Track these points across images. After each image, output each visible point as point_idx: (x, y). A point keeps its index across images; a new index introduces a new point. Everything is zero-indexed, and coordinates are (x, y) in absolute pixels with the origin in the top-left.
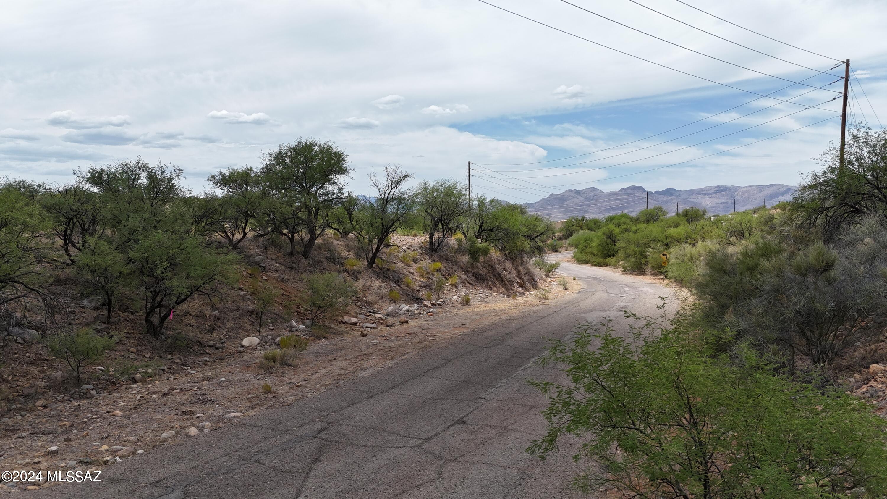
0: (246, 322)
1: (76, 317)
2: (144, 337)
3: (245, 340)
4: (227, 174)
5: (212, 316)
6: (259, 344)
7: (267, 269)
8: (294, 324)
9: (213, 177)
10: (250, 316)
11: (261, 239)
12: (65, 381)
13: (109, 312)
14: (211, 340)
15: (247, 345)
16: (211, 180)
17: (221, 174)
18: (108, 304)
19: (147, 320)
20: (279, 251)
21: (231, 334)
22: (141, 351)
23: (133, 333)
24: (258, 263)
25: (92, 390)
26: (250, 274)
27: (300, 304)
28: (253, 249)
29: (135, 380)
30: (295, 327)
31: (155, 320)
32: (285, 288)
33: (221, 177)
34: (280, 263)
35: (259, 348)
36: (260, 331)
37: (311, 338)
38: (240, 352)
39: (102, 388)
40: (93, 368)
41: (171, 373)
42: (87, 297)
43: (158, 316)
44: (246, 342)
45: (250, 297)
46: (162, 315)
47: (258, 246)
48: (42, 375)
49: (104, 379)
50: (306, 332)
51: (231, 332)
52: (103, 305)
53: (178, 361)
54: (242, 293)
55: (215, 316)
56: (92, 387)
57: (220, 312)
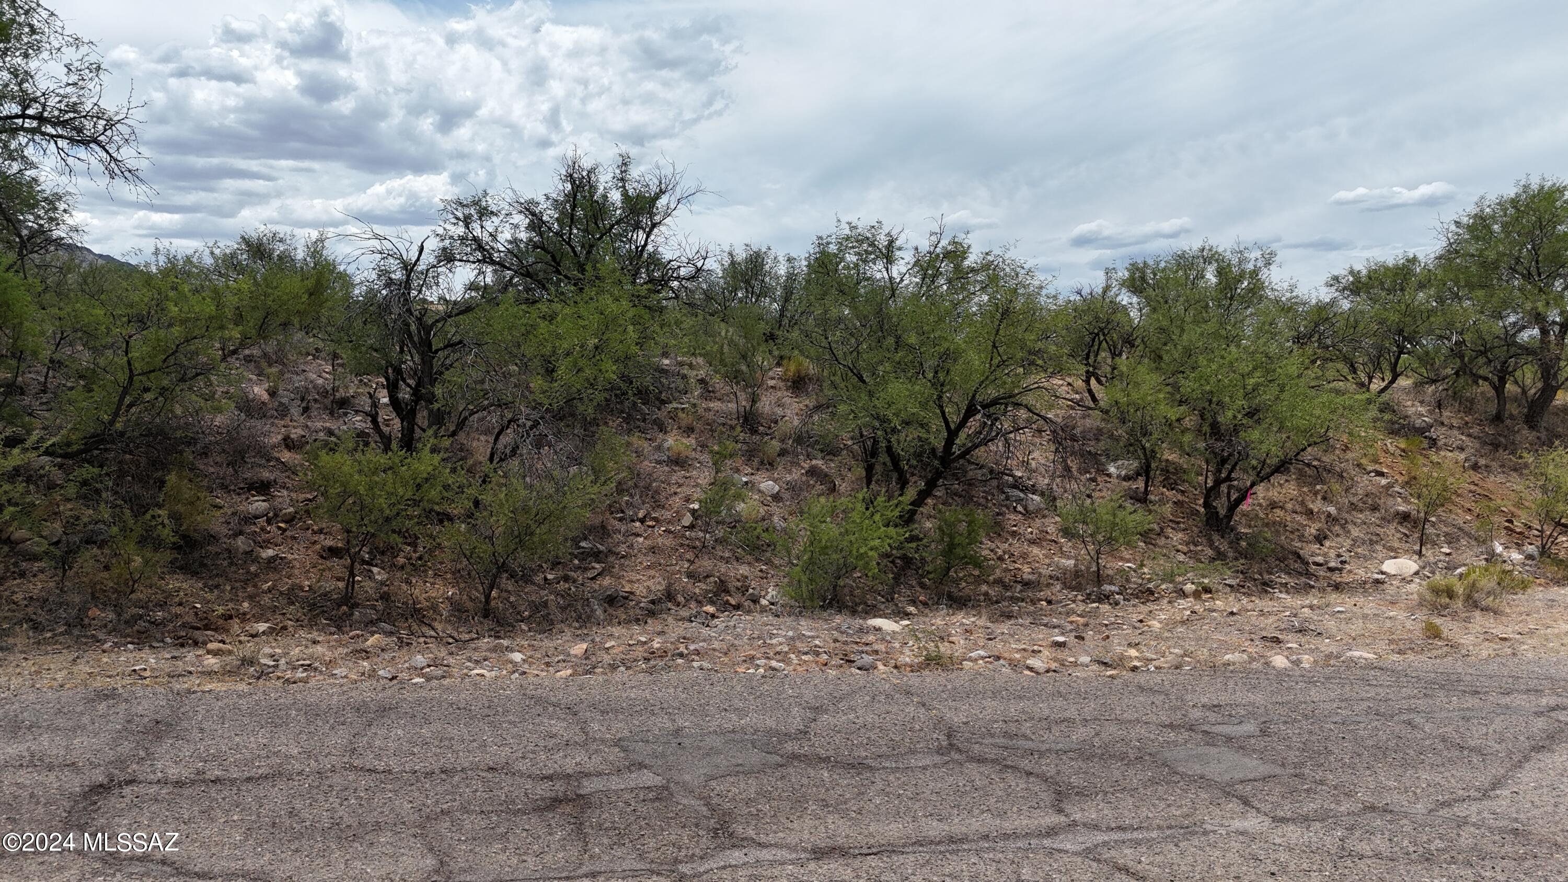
0: (1392, 532)
1: (1098, 488)
2: (1201, 532)
3: (1387, 562)
4: (1364, 272)
5: (1324, 513)
6: (1417, 573)
7: (1440, 443)
8: (1499, 549)
9: (1336, 279)
10: (1401, 523)
11: (1430, 389)
12: (1077, 574)
13: (1147, 486)
14: (1319, 555)
15: (1393, 573)
16: (1331, 285)
17: (1352, 272)
18: (1145, 471)
19: (1206, 505)
20: (1469, 411)
21: (1359, 550)
22: (1196, 553)
23: (1183, 523)
24: (1421, 431)
25: (1118, 594)
26: (1403, 451)
27: (1513, 515)
28: (1413, 405)
29: (1184, 592)
30: (1500, 555)
31: (1221, 505)
32: (1481, 483)
33: (1351, 279)
34: (1469, 435)
35: (1418, 580)
36: (1420, 554)
37: (1538, 581)
38: (1377, 582)
39: (1132, 594)
40: (1120, 564)
41: (1244, 594)
42: (1115, 460)
43: (1224, 499)
44: (1390, 566)
45: (1400, 491)
46: (1232, 499)
47: (1422, 402)
48: (1047, 561)
49: (1135, 583)
50: (1527, 568)
51: (1359, 547)
52: (1138, 474)
53: (1257, 576)
54: (1384, 482)
55: (1329, 515)
56: (1117, 589)
57: (1339, 510)
